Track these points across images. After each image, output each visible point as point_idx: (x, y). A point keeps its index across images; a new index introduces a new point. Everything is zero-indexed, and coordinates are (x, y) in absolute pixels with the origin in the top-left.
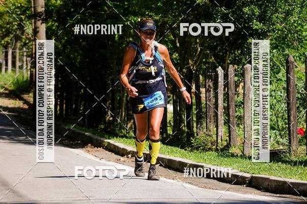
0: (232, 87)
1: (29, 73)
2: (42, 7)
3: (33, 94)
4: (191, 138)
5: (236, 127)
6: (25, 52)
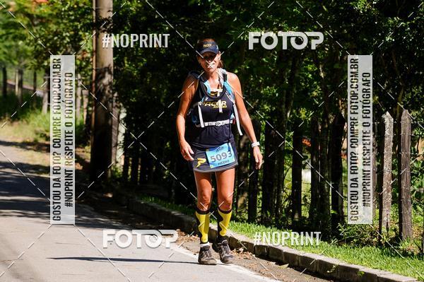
0: (406, 145)
1: (85, 114)
2: (109, 11)
3: (90, 147)
4: (339, 224)
5: (411, 208)
6: (80, 80)
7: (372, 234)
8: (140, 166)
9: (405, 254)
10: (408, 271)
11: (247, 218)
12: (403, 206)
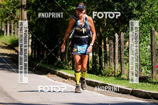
2: (25, 2)
4: (102, 70)
5: (124, 64)
7: (112, 73)
8: (36, 53)
9: (123, 79)
10: (124, 84)
11: (72, 69)
12: (122, 63)
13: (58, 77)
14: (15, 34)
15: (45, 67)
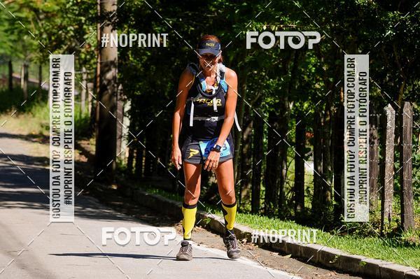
0: (408, 136)
1: (90, 106)
2: (114, 5)
3: (95, 139)
5: (412, 200)
6: (85, 73)
7: (374, 225)
8: (144, 158)
9: (407, 244)
10: (409, 262)
11: (250, 209)
12: (405, 197)
13: (209, 234)
14: (81, 101)
15: (171, 201)
